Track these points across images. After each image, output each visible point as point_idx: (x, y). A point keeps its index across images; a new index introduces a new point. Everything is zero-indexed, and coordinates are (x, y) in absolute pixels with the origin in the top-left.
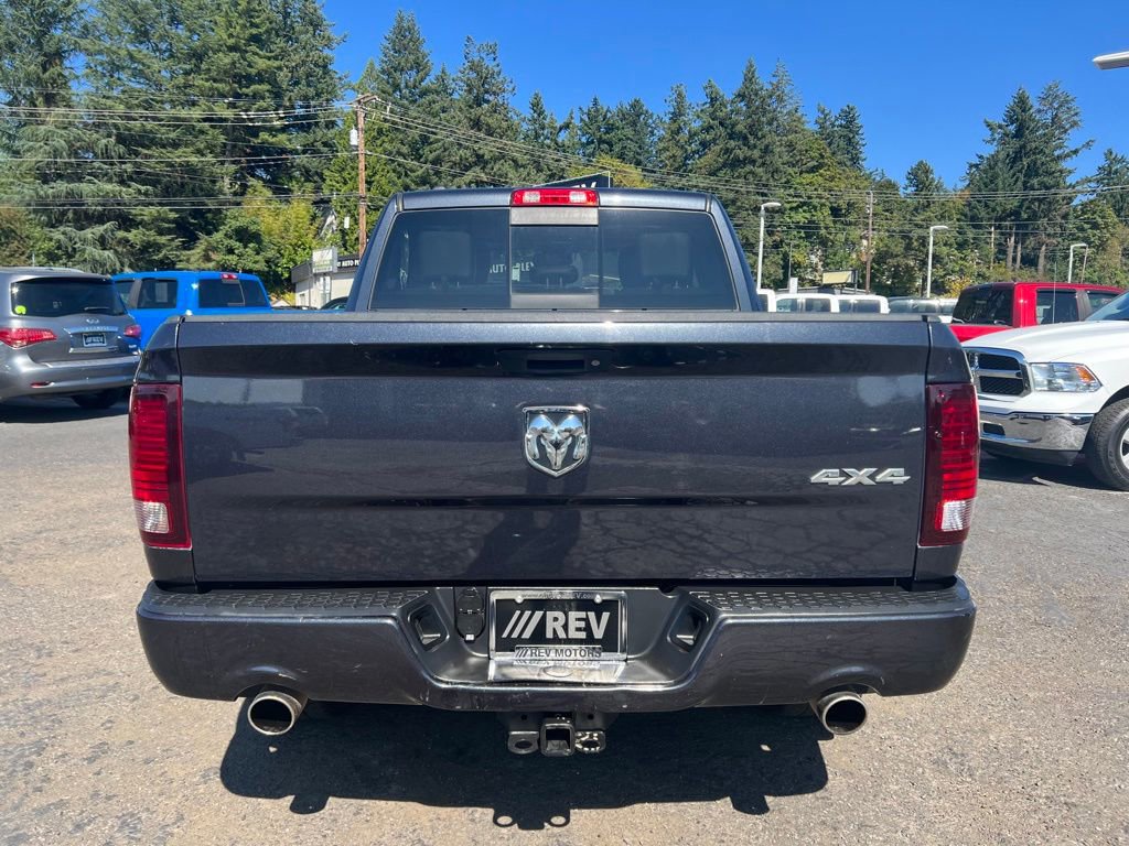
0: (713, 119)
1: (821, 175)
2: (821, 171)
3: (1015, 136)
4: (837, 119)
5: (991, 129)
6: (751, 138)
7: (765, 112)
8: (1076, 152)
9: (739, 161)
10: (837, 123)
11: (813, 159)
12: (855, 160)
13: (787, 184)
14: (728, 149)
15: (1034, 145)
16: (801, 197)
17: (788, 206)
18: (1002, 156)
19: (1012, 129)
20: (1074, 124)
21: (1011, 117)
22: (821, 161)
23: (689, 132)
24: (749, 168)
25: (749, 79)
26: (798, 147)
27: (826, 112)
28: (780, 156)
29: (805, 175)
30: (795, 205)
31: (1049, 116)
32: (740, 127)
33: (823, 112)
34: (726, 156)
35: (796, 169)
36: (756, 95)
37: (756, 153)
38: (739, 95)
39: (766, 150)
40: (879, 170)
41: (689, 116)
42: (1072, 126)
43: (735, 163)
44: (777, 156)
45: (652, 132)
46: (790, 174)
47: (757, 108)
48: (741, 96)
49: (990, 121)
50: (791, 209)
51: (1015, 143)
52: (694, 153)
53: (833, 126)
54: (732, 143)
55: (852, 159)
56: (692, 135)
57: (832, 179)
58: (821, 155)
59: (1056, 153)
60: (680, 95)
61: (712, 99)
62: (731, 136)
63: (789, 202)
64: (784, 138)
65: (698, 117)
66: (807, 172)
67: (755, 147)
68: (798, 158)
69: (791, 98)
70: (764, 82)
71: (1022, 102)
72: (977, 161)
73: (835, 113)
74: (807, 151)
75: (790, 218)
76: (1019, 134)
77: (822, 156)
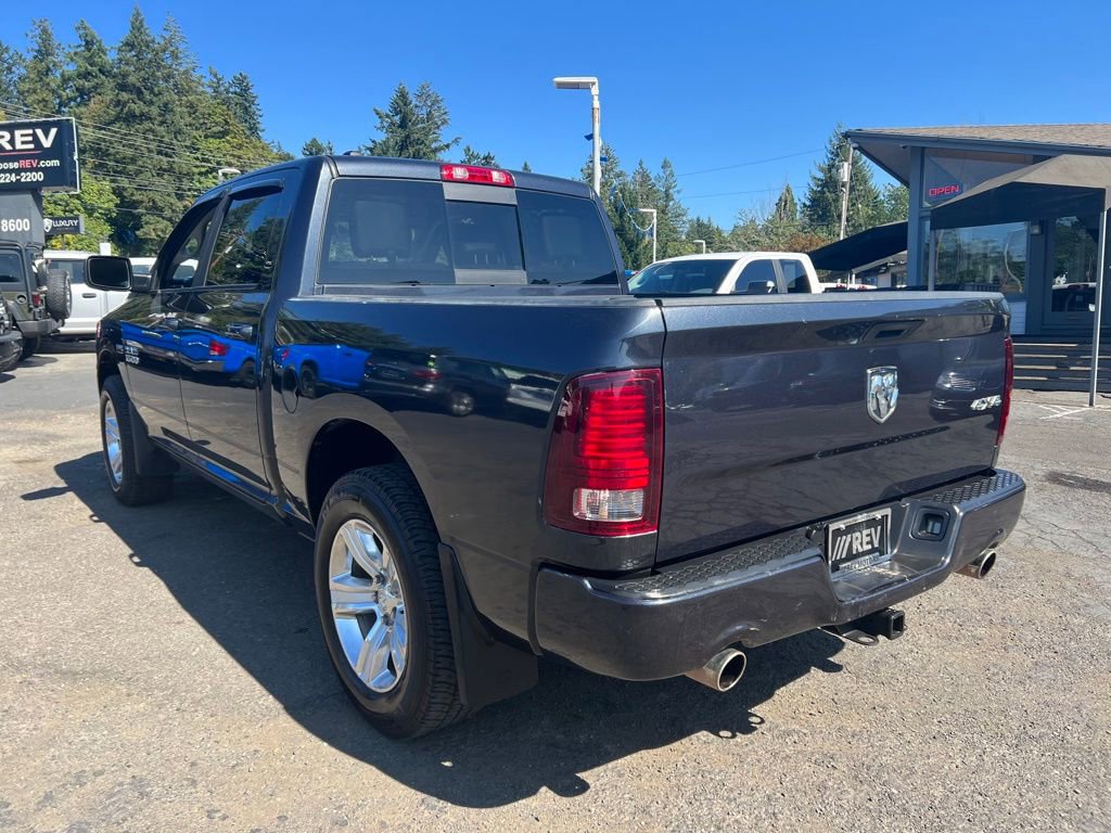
0: (91, 66)
1: (228, 142)
2: (228, 138)
3: (400, 126)
4: (231, 86)
5: (380, 117)
6: (146, 92)
7: (159, 67)
8: (448, 146)
9: (134, 116)
10: (231, 90)
11: (217, 124)
12: (253, 129)
13: (193, 148)
14: (119, 101)
15: (416, 136)
16: (208, 161)
17: (196, 170)
18: (392, 143)
19: (397, 119)
20: (444, 122)
21: (395, 109)
22: (227, 127)
23: (62, 75)
24: (147, 125)
25: (137, 27)
26: (201, 110)
27: (219, 76)
28: (181, 117)
29: (211, 140)
30: (203, 170)
31: (424, 112)
32: (132, 79)
33: (215, 76)
34: (118, 109)
35: (200, 132)
36: (148, 47)
37: (154, 111)
38: (127, 44)
39: (166, 108)
40: (276, 144)
41: (59, 57)
42: (443, 123)
43: (130, 119)
44: (178, 117)
45: (9, 69)
46: (195, 137)
47: (150, 61)
48: (130, 45)
49: (379, 110)
50: (200, 174)
51: (401, 134)
52: (70, 99)
53: (228, 92)
54: (125, 96)
55: (251, 129)
56: (65, 80)
57: (240, 147)
58: (225, 120)
59: (433, 146)
60: (45, 31)
61: (87, 42)
62: (123, 87)
63: (197, 167)
64: (184, 98)
65: (72, 60)
66: (212, 137)
67: (152, 103)
68: (201, 121)
69: (186, 56)
70: (155, 33)
71: (403, 96)
72: (371, 145)
73: (228, 79)
74: (209, 115)
75: (200, 183)
76: (403, 125)
77: (227, 123)
